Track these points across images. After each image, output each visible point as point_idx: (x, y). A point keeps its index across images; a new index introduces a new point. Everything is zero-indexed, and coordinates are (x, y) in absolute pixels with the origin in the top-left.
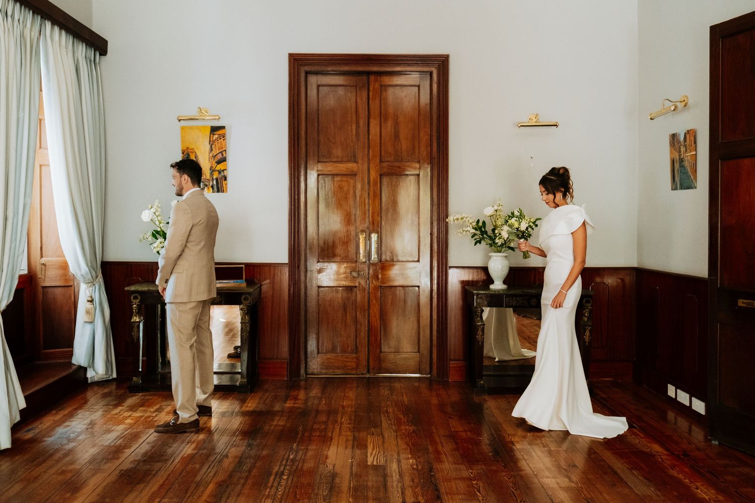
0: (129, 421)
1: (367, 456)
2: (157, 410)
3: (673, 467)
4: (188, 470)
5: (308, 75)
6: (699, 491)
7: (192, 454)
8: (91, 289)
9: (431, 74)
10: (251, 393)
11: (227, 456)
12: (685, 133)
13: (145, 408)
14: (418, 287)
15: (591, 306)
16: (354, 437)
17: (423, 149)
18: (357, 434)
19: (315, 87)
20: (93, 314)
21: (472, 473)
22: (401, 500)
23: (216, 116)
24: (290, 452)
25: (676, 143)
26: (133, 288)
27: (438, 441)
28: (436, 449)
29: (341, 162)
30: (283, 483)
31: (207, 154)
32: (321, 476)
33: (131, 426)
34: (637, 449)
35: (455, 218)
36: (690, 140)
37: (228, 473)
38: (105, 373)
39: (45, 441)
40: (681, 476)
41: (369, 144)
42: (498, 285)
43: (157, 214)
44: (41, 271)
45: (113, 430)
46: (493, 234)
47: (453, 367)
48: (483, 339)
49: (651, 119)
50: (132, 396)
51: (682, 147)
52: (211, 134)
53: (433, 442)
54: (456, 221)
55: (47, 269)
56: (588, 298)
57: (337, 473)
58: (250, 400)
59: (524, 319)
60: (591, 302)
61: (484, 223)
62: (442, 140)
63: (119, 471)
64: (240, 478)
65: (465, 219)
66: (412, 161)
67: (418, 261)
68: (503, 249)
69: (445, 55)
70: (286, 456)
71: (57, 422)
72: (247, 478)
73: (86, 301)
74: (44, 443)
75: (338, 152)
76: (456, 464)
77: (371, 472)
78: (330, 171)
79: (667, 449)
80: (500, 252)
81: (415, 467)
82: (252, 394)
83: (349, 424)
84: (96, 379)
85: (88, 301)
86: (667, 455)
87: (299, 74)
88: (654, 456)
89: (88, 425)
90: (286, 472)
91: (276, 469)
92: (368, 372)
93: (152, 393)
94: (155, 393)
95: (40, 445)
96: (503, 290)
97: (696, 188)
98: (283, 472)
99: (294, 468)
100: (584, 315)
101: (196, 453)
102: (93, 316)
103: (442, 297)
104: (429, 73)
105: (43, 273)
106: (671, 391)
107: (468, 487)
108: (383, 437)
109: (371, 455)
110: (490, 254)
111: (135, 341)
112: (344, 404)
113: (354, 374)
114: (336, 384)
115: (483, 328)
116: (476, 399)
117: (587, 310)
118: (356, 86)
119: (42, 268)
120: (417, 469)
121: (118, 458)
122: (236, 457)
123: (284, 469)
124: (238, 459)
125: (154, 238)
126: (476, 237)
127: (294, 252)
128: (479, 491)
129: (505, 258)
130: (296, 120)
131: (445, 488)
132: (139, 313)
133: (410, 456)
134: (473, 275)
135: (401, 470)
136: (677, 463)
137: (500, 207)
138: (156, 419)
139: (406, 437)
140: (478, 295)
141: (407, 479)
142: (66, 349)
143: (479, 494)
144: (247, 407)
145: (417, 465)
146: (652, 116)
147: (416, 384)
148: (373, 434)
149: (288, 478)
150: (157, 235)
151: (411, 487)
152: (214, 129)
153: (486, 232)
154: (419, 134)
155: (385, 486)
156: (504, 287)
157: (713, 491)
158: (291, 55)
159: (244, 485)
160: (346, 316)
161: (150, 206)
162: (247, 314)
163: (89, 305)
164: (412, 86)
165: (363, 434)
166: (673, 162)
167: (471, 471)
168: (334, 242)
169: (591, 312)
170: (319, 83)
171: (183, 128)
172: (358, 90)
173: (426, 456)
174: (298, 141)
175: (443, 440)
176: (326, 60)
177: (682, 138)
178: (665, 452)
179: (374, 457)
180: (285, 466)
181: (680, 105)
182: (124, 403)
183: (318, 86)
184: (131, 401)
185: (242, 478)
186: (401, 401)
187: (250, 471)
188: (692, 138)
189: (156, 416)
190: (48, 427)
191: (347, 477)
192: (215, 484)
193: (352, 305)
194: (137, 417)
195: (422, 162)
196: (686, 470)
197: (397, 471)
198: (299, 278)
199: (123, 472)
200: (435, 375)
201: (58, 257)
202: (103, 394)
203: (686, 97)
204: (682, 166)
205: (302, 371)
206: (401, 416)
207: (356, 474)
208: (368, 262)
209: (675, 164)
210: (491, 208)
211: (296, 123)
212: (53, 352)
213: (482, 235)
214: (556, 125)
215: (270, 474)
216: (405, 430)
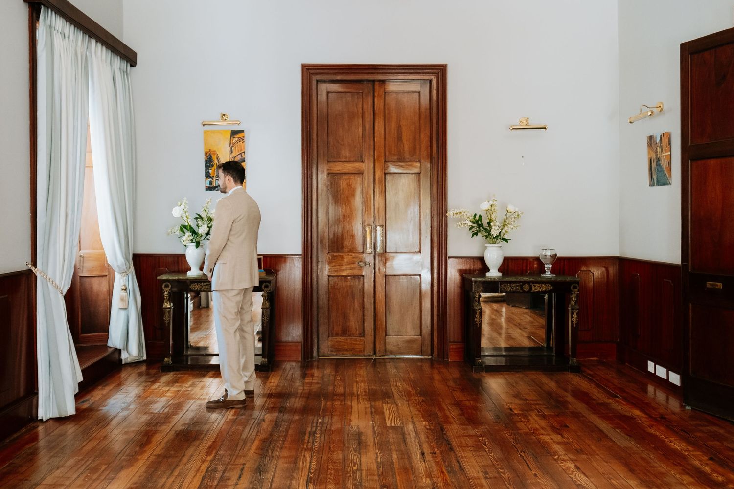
0: (168, 394)
1: (385, 420)
2: (191, 386)
3: (651, 426)
4: (233, 431)
5: (319, 83)
6: (672, 444)
7: (232, 419)
8: (125, 278)
9: (431, 81)
10: (272, 371)
11: (264, 420)
12: (661, 135)
13: (180, 384)
14: (420, 275)
15: (578, 291)
16: (372, 407)
17: (423, 149)
18: (373, 403)
19: (324, 94)
20: (127, 300)
21: (477, 432)
22: (420, 451)
23: (237, 121)
24: (318, 417)
25: (653, 145)
26: (164, 277)
27: (445, 408)
28: (445, 414)
29: (349, 162)
30: (317, 440)
31: (228, 156)
32: (348, 434)
33: (173, 398)
34: (620, 413)
35: (454, 212)
36: (666, 142)
37: (268, 433)
38: (137, 355)
39: (101, 410)
40: (657, 433)
41: (374, 145)
42: (494, 273)
43: (185, 210)
44: (80, 262)
45: (157, 402)
46: (489, 227)
47: (452, 349)
48: (481, 322)
49: (631, 122)
50: (166, 375)
51: (658, 148)
52: (231, 137)
53: (441, 409)
54: (455, 215)
55: (85, 261)
56: (575, 284)
57: (362, 432)
58: (272, 377)
59: (513, 308)
60: (578, 288)
61: (480, 216)
62: (441, 142)
63: (174, 432)
64: (279, 436)
65: (463, 213)
66: (414, 161)
67: (420, 252)
68: (498, 241)
69: (443, 65)
70: (315, 420)
71: (105, 395)
72: (285, 436)
73: (120, 289)
74: (101, 411)
75: (346, 152)
76: (462, 425)
77: (391, 431)
78: (339, 170)
79: (646, 413)
80: (495, 243)
81: (428, 427)
82: (273, 373)
83: (364, 395)
84: (129, 360)
85: (123, 289)
86: (646, 418)
87: (311, 83)
88: (635, 418)
89: (135, 397)
90: (318, 432)
91: (309, 429)
92: (375, 353)
93: (182, 372)
94: (185, 372)
95: (98, 412)
96: (498, 278)
97: (671, 184)
98: (315, 432)
99: (324, 428)
100: (572, 298)
101: (236, 418)
102: (127, 303)
103: (442, 285)
104: (429, 81)
105: (81, 264)
106: (651, 367)
107: (475, 441)
108: (397, 405)
109: (389, 419)
110: (486, 245)
111: (167, 325)
112: (358, 380)
113: (361, 356)
114: (346, 364)
115: (481, 312)
116: (475, 376)
117: (574, 295)
118: (362, 93)
119: (80, 260)
120: (430, 429)
121: (170, 422)
122: (271, 421)
123: (316, 430)
124: (274, 423)
125: (181, 232)
126: (474, 229)
127: (308, 244)
128: (485, 445)
129: (499, 249)
130: (309, 123)
131: (456, 443)
132: (170, 300)
133: (422, 419)
134: (470, 265)
135: (417, 429)
136: (655, 424)
137: (495, 202)
138: (192, 392)
139: (417, 405)
140: (476, 282)
141: (423, 437)
142: (103, 334)
143: (485, 447)
144: (270, 383)
145: (429, 426)
146: (632, 120)
147: (419, 364)
148: (387, 403)
149: (321, 436)
150: (185, 230)
151: (427, 442)
152: (234, 133)
153: (482, 225)
154: (420, 136)
155: (405, 441)
156: (500, 274)
157: (684, 444)
158: (303, 66)
159: (284, 441)
160: (354, 302)
161: (179, 204)
162: (267, 300)
163: (124, 293)
164: (413, 92)
165: (378, 404)
166: (651, 161)
167: (477, 430)
168: (342, 236)
169: (578, 296)
170: (329, 90)
171: (205, 132)
172: (364, 96)
173: (436, 419)
174: (310, 143)
175: (450, 407)
176: (335, 69)
177: (658, 140)
178: (644, 415)
179: (392, 420)
180: (316, 427)
181: (656, 111)
182: (159, 380)
183: (328, 93)
184: (165, 378)
185: (282, 436)
186: (408, 377)
187: (287, 431)
188: (667, 140)
189: (192, 390)
190: (100, 399)
191: (371, 434)
192: (259, 440)
193: (360, 293)
194: (175, 391)
195: (422, 161)
196: (662, 428)
197: (413, 430)
198: (312, 268)
199: (177, 432)
200: (436, 356)
201: (94, 250)
202: (138, 373)
203: (662, 103)
204: (658, 165)
205: (315, 353)
206: (410, 389)
207: (378, 433)
208: (373, 253)
209: (653, 163)
210: (486, 203)
211: (308, 127)
212: (90, 336)
213: (479, 228)
214: (545, 128)
215: (305, 433)
216: (416, 400)
